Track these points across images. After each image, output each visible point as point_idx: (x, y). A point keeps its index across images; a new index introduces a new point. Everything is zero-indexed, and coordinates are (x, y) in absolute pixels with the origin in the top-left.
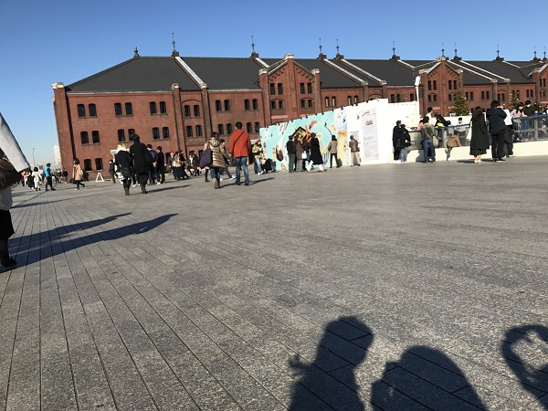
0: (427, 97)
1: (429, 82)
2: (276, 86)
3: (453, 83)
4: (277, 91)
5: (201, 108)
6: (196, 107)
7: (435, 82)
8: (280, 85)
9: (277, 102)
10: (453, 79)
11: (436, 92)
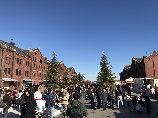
0: (32, 64)
1: (34, 57)
3: (41, 61)
7: (35, 58)
10: (41, 59)
11: (36, 63)
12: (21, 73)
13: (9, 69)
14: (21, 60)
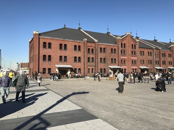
2: (123, 44)
4: (123, 47)
5: (94, 50)
6: (92, 49)
8: (124, 44)
9: (123, 51)
12: (166, 63)
13: (158, 61)
14: (165, 54)
